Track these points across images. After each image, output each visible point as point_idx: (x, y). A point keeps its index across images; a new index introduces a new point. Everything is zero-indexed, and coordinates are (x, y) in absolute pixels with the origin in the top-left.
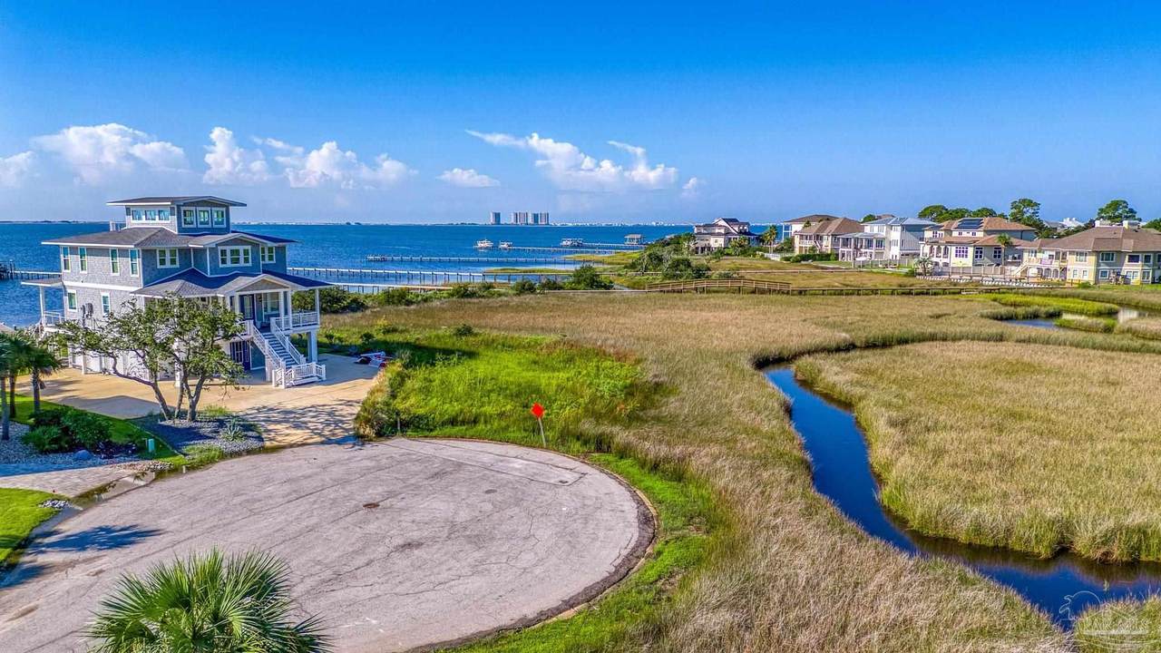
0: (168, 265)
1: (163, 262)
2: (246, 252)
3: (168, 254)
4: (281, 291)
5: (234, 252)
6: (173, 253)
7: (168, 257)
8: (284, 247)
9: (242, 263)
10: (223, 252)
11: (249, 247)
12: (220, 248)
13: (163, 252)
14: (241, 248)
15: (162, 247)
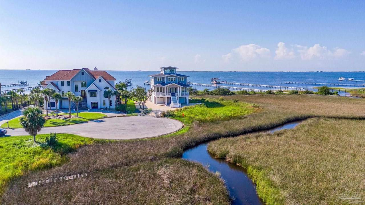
0: (159, 81)
1: (158, 80)
2: (174, 78)
3: (159, 78)
4: (179, 87)
5: (171, 79)
6: (160, 78)
7: (159, 79)
8: (186, 78)
9: (173, 81)
10: (169, 78)
11: (175, 77)
12: (168, 77)
13: (158, 78)
14: (173, 78)
15: (158, 77)
